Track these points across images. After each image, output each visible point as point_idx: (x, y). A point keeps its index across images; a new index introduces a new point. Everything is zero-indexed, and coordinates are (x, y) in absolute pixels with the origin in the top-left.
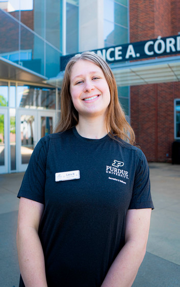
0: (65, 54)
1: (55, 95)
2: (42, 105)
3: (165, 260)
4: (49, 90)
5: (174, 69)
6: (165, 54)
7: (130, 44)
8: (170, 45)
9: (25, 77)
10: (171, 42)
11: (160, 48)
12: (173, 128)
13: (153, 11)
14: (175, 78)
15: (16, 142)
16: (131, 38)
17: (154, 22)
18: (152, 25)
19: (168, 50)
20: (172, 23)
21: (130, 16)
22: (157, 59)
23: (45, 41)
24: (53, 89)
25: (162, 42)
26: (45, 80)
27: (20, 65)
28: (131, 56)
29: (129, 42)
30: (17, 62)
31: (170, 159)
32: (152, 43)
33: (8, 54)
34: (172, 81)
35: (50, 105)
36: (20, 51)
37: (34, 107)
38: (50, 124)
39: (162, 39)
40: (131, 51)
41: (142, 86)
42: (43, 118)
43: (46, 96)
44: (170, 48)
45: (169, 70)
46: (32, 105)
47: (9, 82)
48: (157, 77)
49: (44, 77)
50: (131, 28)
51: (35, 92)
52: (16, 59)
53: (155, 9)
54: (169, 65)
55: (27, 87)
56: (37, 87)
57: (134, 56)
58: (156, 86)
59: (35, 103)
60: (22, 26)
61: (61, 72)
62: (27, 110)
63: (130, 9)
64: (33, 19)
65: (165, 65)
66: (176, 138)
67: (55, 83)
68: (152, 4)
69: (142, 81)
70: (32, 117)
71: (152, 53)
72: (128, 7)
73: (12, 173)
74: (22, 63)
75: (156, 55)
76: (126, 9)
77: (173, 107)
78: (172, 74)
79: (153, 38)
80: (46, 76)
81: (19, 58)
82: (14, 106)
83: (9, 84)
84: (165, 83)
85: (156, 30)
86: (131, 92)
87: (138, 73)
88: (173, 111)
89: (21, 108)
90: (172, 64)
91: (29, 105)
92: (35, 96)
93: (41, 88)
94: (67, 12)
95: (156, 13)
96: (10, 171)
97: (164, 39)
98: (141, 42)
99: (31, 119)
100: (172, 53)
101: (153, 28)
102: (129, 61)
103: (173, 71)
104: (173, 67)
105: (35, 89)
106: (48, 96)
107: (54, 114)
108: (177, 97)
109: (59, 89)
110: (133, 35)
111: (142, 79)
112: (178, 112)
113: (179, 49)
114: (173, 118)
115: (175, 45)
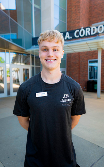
0: (34, 36)
1: (30, 58)
2: (23, 63)
4: (26, 55)
5: (89, 45)
6: (85, 36)
7: (67, 31)
8: (87, 32)
9: (14, 48)
10: (88, 30)
11: (82, 33)
12: (87, 74)
13: (79, 13)
14: (89, 49)
15: (10, 81)
16: (68, 28)
17: (79, 19)
18: (78, 21)
19: (86, 35)
20: (89, 19)
21: (67, 16)
22: (80, 40)
23: (24, 29)
24: (29, 55)
25: (84, 30)
26: (24, 50)
27: (11, 41)
28: (67, 38)
29: (66, 30)
30: (9, 39)
31: (86, 89)
32: (78, 31)
33: (4, 35)
34: (87, 51)
35: (27, 63)
36: (10, 34)
37: (19, 64)
38: (27, 72)
39: (83, 28)
40: (68, 35)
41: (72, 54)
42: (24, 69)
43: (25, 58)
44: (88, 33)
45: (87, 45)
46: (18, 62)
47: (5, 50)
48: (80, 49)
49: (24, 48)
50: (68, 22)
51: (19, 56)
52: (9, 38)
53: (80, 11)
54: (86, 42)
55: (15, 53)
56: (20, 53)
57: (69, 38)
58: (79, 54)
60: (11, 19)
61: (33, 46)
62: (15, 65)
63: (68, 12)
64: (16, 15)
65: (85, 42)
66: (89, 79)
67: (30, 52)
68: (79, 9)
69: (73, 51)
70: (18, 69)
71: (78, 36)
72: (66, 10)
73: (8, 97)
74: (12, 40)
75: (80, 37)
76: (65, 11)
77: (88, 64)
79: (79, 28)
80: (25, 48)
81: (11, 38)
82: (9, 63)
83: (5, 51)
84: (84, 52)
85: (80, 24)
86: (67, 57)
87: (71, 47)
88: (87, 66)
89: (12, 64)
90: (88, 42)
91: (16, 62)
92: (19, 58)
93: (23, 54)
94: (35, 12)
95: (81, 14)
96: (7, 96)
98: (73, 30)
99: (17, 70)
100: (88, 36)
101: (79, 22)
102: (67, 41)
103: (88, 46)
104: (89, 43)
105: (19, 54)
106: (26, 58)
107: (29, 67)
108: (90, 59)
109: (32, 55)
110: (69, 27)
111: (73, 50)
112: (90, 66)
113: (92, 33)
114: (88, 69)
115: (90, 32)
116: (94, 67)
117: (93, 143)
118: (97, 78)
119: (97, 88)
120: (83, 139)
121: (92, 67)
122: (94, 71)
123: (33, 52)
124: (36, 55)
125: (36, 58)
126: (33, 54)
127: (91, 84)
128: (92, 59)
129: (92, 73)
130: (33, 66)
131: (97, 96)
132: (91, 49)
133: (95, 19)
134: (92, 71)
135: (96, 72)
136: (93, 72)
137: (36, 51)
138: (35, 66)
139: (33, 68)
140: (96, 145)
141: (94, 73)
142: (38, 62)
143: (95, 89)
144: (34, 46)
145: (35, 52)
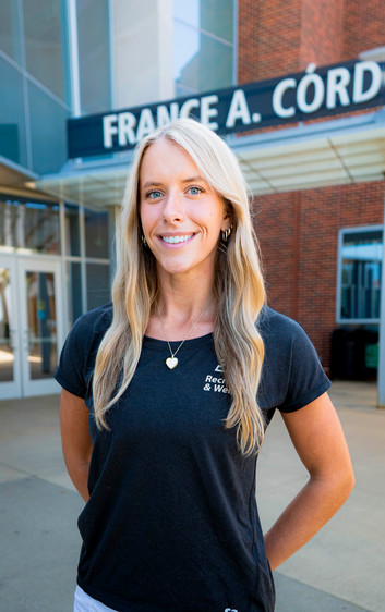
0: (77, 113)
1: (59, 221)
2: (27, 245)
3: (315, 589)
4: (42, 207)
5: (342, 152)
6: (323, 112)
7: (238, 88)
8: (336, 87)
10: (339, 79)
11: (310, 98)
12: (334, 298)
14: (343, 174)
16: (240, 73)
17: (299, 25)
18: (293, 34)
19: (331, 103)
20: (347, 26)
21: (240, 10)
22: (301, 128)
23: (26, 74)
24: (52, 204)
25: (318, 81)
26: (30, 179)
28: (239, 121)
29: (235, 82)
32: (290, 83)
34: (334, 183)
35: (48, 245)
37: (8, 249)
38: (50, 293)
39: (317, 71)
40: (239, 108)
42: (30, 275)
43: (35, 222)
44: (337, 95)
45: (332, 154)
46: (3, 241)
48: (302, 174)
49: (29, 173)
50: (243, 44)
51: (8, 212)
54: (330, 141)
56: (13, 198)
57: (246, 120)
58: (296, 197)
59: (8, 239)
61: (70, 162)
65: (321, 141)
66: (340, 321)
67: (57, 188)
69: (264, 185)
71: (290, 112)
77: (336, 248)
78: (338, 164)
79: (291, 71)
80: (34, 170)
84: (317, 190)
85: (303, 50)
87: (255, 166)
88: (335, 258)
90: (338, 138)
92: (8, 222)
93: (23, 200)
97: (323, 73)
98: (265, 82)
99: (2, 280)
100: (340, 110)
101: (296, 43)
102: (234, 135)
103: (339, 157)
104: (341, 146)
105: (8, 203)
106: (41, 222)
107: (57, 265)
108: (348, 223)
109: (67, 206)
110: (245, 66)
111: (265, 179)
112: (347, 261)
113: (359, 97)
114: (335, 274)
115: (350, 88)
116: (367, 266)
117: (349, 603)
118: (378, 315)
119: (377, 362)
120: (303, 584)
121: (358, 264)
122: (366, 285)
123: (72, 188)
124: (89, 207)
125: (87, 219)
126: (72, 201)
127: (352, 344)
128: (357, 223)
129: (356, 291)
130: (75, 259)
131: (378, 398)
132: (354, 172)
133: (374, 26)
134: (355, 281)
135: (375, 287)
136: (360, 287)
137: (86, 184)
138: (83, 260)
139: (75, 269)
140: (363, 609)
141: (369, 292)
142: (99, 242)
143: (370, 364)
144: (79, 161)
145: (81, 189)
